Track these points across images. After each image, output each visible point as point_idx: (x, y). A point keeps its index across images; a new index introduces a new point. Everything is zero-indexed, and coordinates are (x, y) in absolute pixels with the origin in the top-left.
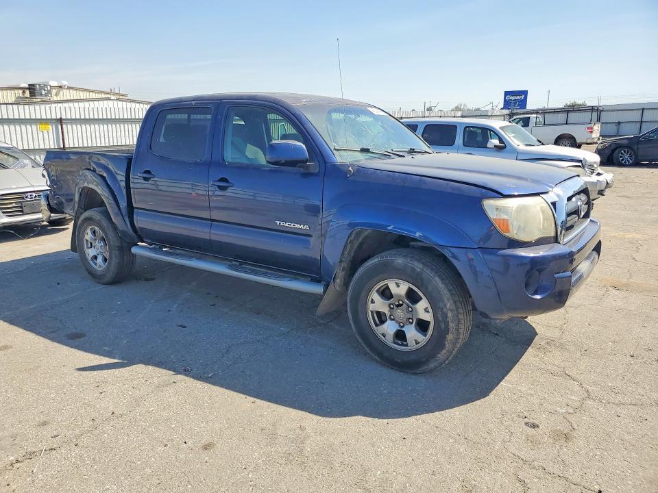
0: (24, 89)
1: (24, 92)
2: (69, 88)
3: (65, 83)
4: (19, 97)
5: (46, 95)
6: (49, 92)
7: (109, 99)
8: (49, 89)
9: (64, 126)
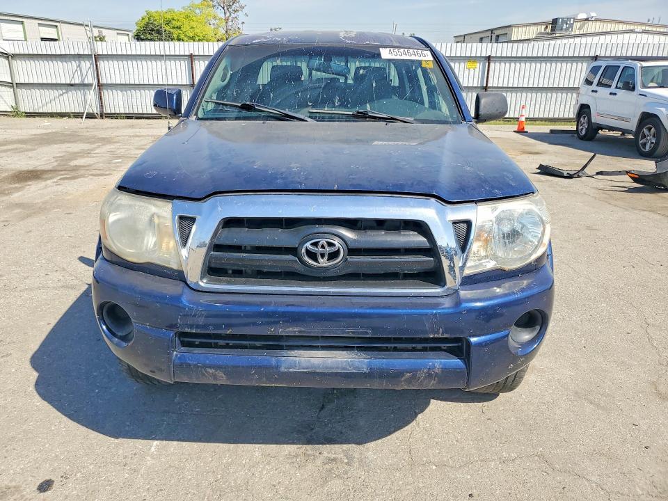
0: (546, 24)
1: (547, 27)
2: (597, 20)
3: (593, 14)
4: (541, 33)
5: (567, 29)
6: (571, 26)
7: (632, 31)
8: (572, 22)
9: (492, 64)
